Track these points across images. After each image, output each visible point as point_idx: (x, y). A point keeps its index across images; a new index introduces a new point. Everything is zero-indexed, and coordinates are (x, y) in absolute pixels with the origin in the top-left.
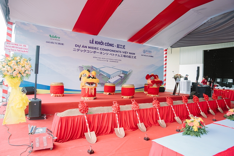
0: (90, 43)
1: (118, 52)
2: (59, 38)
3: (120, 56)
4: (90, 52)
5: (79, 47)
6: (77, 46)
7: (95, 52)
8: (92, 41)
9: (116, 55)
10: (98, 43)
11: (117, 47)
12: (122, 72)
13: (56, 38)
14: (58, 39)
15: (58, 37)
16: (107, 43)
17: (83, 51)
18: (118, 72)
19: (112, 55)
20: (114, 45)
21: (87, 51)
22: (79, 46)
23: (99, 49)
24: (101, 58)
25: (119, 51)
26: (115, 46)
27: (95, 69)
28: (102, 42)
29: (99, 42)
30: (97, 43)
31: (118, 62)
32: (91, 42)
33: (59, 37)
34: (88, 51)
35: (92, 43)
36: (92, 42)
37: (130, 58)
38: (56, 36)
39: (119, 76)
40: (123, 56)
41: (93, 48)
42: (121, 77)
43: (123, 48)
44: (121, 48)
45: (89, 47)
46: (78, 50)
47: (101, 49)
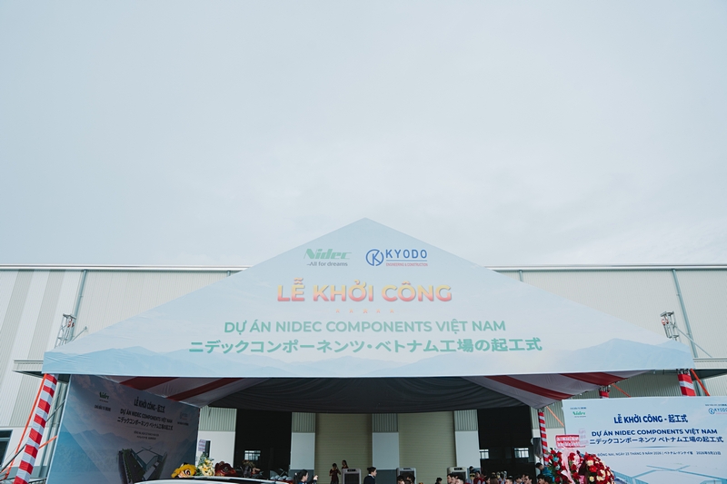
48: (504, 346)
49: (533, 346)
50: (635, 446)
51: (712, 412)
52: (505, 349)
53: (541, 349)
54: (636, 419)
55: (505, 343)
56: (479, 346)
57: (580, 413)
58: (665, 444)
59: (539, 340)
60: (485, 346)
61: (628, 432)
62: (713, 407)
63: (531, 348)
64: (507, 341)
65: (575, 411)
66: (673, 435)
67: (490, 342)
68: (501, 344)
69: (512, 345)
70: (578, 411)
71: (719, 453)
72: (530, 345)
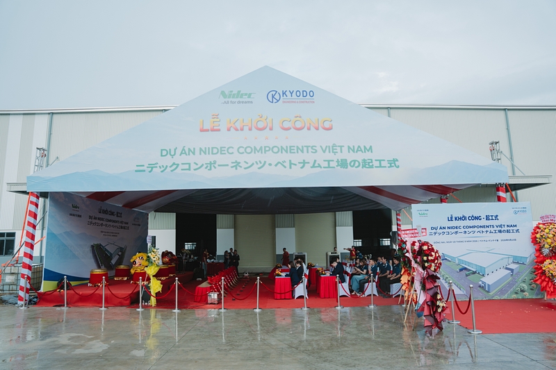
48: (371, 164)
49: (393, 165)
50: (460, 236)
51: (516, 213)
52: (372, 167)
53: (398, 167)
54: (463, 218)
55: (372, 162)
56: (352, 164)
57: (424, 214)
58: (481, 235)
59: (397, 160)
60: (357, 164)
61: (456, 228)
62: (517, 210)
63: (391, 166)
64: (374, 161)
65: (420, 212)
66: (487, 229)
67: (361, 161)
68: (369, 163)
69: (377, 164)
70: (423, 212)
71: (515, 240)
72: (391, 164)
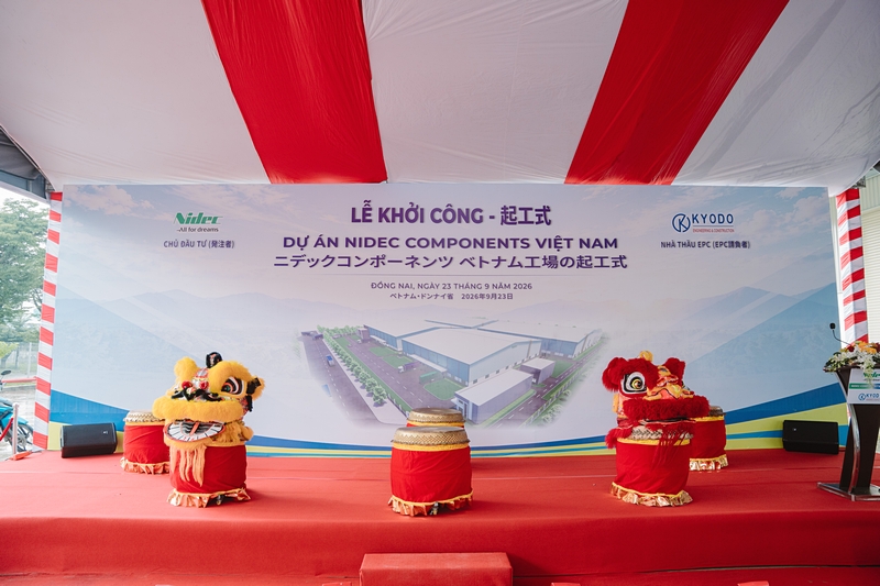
0: (354, 220)
1: (511, 243)
2: (214, 222)
3: (520, 265)
4: (354, 262)
5: (302, 247)
6: (289, 242)
7: (378, 258)
8: (364, 210)
9: (499, 260)
10: (394, 215)
11: (504, 221)
12: (536, 348)
13: (203, 222)
14: (209, 224)
15: (210, 219)
16: (444, 208)
17: (321, 264)
18: (513, 346)
19: (476, 262)
20: (486, 215)
21: (337, 261)
22: (302, 243)
23: (402, 243)
24: (415, 286)
25: (515, 240)
26: (492, 217)
27: (381, 341)
28: (415, 210)
29: (398, 212)
30: (389, 215)
31: (510, 296)
32: (359, 216)
33: (215, 218)
34: (345, 261)
35: (365, 220)
36: (364, 215)
37: (590, 266)
38: (201, 214)
39: (523, 368)
40: (538, 262)
41: (370, 242)
42: (537, 373)
43: (540, 222)
44: (526, 222)
45: (348, 240)
46: (297, 261)
47: (412, 243)
